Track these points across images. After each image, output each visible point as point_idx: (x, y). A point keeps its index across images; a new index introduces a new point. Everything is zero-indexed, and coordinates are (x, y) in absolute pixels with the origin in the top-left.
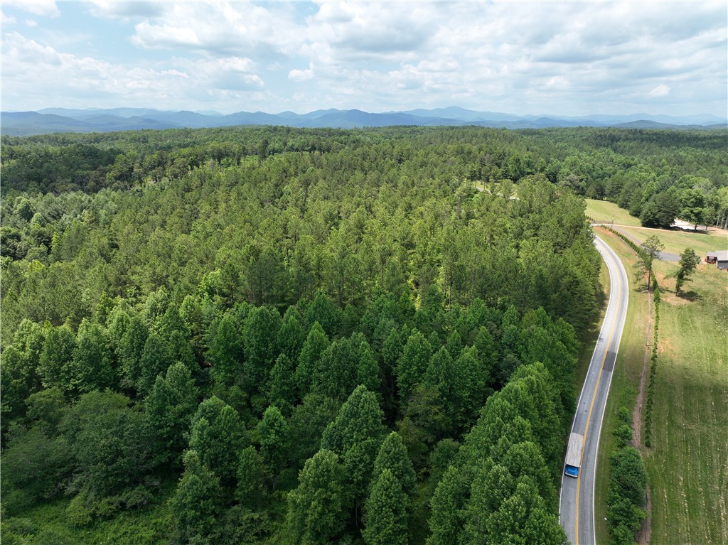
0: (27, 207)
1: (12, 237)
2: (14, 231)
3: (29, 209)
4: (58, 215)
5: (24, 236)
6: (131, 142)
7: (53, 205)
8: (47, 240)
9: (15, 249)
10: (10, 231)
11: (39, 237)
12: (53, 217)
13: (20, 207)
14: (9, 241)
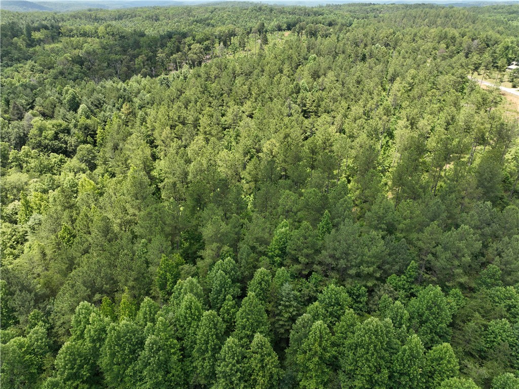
0: (74, 98)
1: (63, 131)
2: (64, 124)
3: (75, 99)
4: (100, 104)
5: (73, 130)
6: (146, 20)
7: (95, 94)
8: (92, 133)
9: (66, 143)
10: (61, 125)
11: (85, 130)
12: (96, 106)
13: (68, 97)
14: (61, 135)
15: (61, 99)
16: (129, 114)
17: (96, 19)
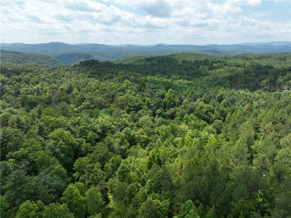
0: (221, 96)
2: (213, 108)
4: (234, 101)
5: (216, 112)
7: (233, 96)
9: (210, 117)
11: (221, 113)
12: (231, 102)
15: (215, 95)
16: (248, 110)
17: (247, 59)
